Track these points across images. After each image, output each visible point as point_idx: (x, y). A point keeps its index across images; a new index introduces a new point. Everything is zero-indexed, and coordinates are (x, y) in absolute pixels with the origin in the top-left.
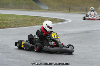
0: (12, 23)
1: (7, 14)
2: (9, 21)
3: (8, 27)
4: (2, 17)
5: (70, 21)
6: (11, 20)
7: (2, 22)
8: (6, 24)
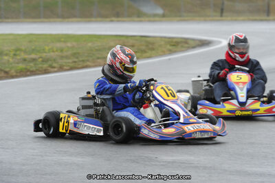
0: (67, 57)
1: (51, 35)
2: (57, 53)
3: (56, 70)
5: (224, 43)
6: (62, 51)
7: (39, 58)
8: (50, 63)
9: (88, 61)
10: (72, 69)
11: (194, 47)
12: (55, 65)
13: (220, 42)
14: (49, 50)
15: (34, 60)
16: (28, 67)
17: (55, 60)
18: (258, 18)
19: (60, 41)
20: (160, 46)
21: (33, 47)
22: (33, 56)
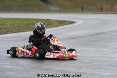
0: (15, 27)
1: (10, 18)
2: (11, 26)
4: (3, 22)
5: (81, 22)
6: (13, 25)
7: (3, 28)
8: (7, 30)
9: (23, 29)
10: (16, 32)
11: (68, 24)
12: (9, 31)
13: (79, 22)
14: (8, 24)
15: (1, 28)
17: (9, 29)
18: (97, 12)
19: (13, 21)
20: (54, 23)
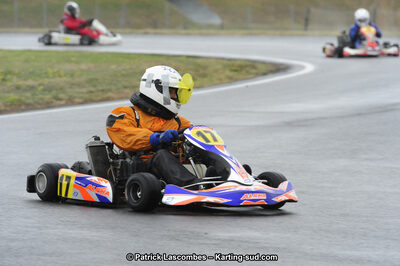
0: (80, 85)
2: (64, 79)
3: (63, 102)
4: (36, 64)
5: (309, 68)
6: (72, 75)
7: (40, 85)
8: (54, 93)
9: (110, 90)
10: (86, 102)
11: (265, 74)
12: (61, 96)
13: (303, 67)
14: (54, 74)
15: (32, 88)
16: (23, 98)
17: (61, 89)
19: (70, 61)
20: (216, 71)
21: (31, 70)
22: (30, 82)
